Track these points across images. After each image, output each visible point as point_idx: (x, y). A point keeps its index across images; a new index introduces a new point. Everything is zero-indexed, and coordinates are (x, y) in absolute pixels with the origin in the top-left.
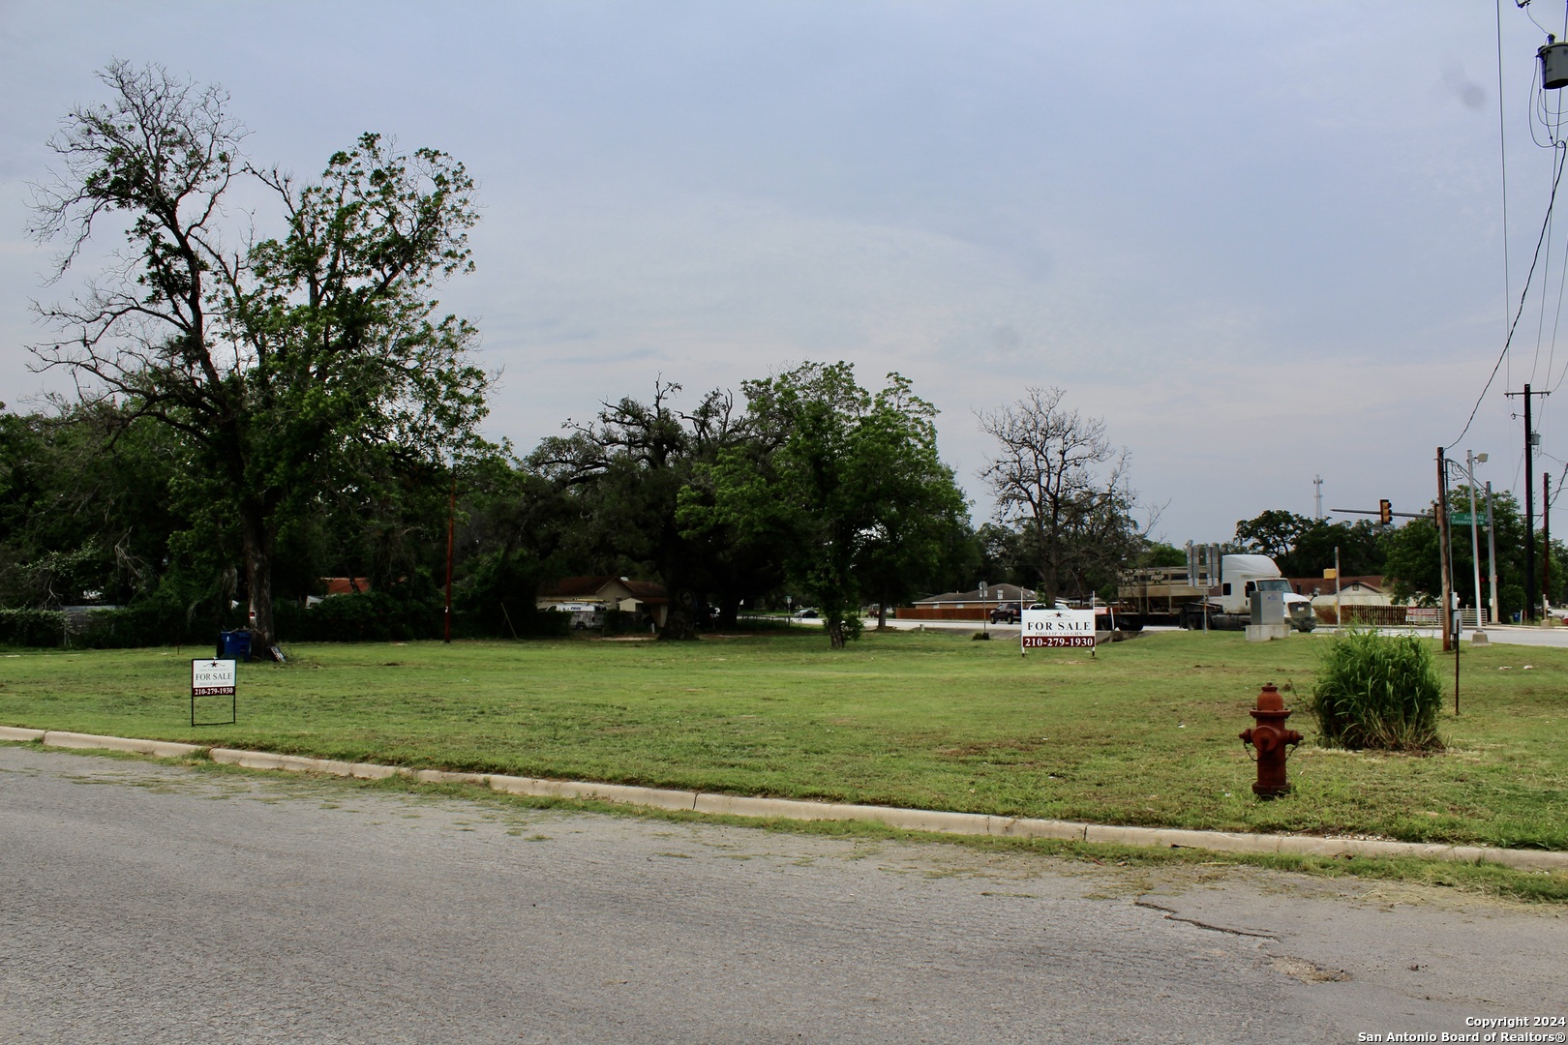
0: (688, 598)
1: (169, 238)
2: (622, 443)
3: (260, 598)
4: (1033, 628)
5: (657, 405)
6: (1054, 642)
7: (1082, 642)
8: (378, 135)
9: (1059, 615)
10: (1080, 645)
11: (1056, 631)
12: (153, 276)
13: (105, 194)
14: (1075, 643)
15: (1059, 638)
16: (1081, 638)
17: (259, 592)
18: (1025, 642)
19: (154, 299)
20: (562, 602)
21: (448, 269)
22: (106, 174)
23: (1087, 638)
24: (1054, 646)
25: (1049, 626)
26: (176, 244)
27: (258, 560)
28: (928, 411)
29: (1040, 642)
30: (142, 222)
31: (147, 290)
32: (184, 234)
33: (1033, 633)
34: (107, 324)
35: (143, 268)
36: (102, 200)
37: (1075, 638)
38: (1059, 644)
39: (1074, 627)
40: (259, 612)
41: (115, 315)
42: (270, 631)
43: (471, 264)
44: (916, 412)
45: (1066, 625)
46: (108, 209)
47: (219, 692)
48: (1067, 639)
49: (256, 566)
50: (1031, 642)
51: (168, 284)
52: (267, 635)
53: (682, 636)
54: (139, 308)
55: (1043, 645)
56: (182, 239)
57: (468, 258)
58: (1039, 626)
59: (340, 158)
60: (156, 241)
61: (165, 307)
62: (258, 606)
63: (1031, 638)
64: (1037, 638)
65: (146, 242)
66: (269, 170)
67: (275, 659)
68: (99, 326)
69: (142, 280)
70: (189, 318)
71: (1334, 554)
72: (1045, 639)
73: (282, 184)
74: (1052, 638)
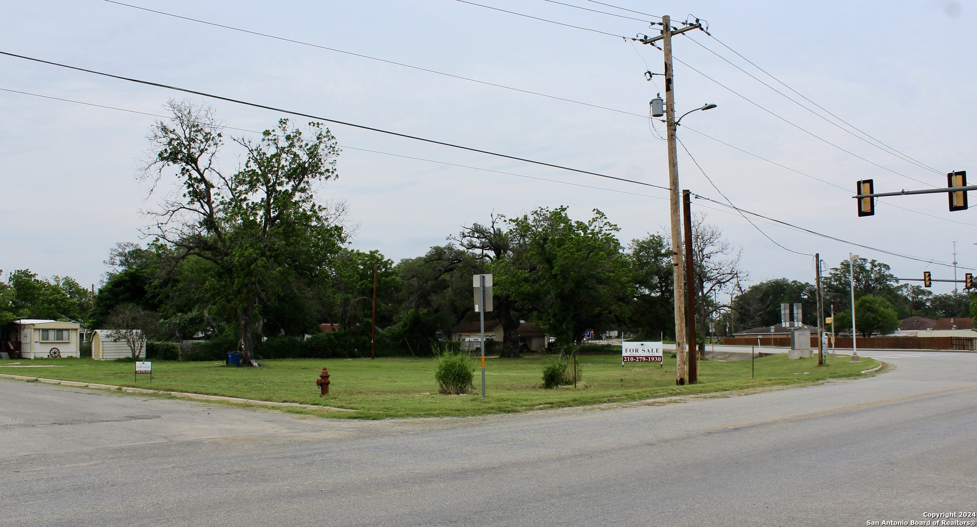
0: (514, 334)
1: (195, 174)
2: (478, 248)
3: (245, 337)
4: (628, 351)
5: (493, 227)
6: (639, 359)
7: (655, 359)
8: (288, 119)
9: (642, 345)
10: (654, 361)
11: (641, 353)
12: (189, 193)
13: (167, 159)
14: (651, 360)
15: (642, 357)
16: (654, 357)
17: (245, 334)
18: (624, 359)
19: (192, 202)
20: (468, 336)
21: (327, 178)
22: (166, 150)
23: (658, 357)
24: (639, 361)
25: (637, 351)
26: (199, 177)
27: (244, 320)
28: (615, 229)
29: (632, 359)
30: (183, 169)
31: (188, 199)
32: (202, 173)
33: (628, 354)
34: (171, 216)
35: (185, 190)
36: (166, 161)
37: (651, 357)
38: (642, 360)
39: (651, 351)
40: (245, 344)
41: (174, 212)
42: (250, 352)
43: (337, 175)
44: (609, 230)
45: (646, 350)
46: (168, 165)
47: (145, 372)
48: (647, 357)
49: (243, 322)
50: (627, 359)
51: (196, 195)
52: (249, 354)
53: (512, 356)
54: (184, 208)
55: (634, 361)
56: (202, 175)
57: (336, 173)
58: (632, 351)
59: (267, 133)
60: (190, 176)
61: (197, 205)
62: (245, 341)
63: (627, 357)
64: (630, 357)
65: (186, 177)
66: (241, 138)
67: (252, 365)
68: (168, 216)
69: (185, 195)
70: (208, 210)
71: (830, 309)
72: (635, 357)
73: (247, 144)
74: (639, 357)
